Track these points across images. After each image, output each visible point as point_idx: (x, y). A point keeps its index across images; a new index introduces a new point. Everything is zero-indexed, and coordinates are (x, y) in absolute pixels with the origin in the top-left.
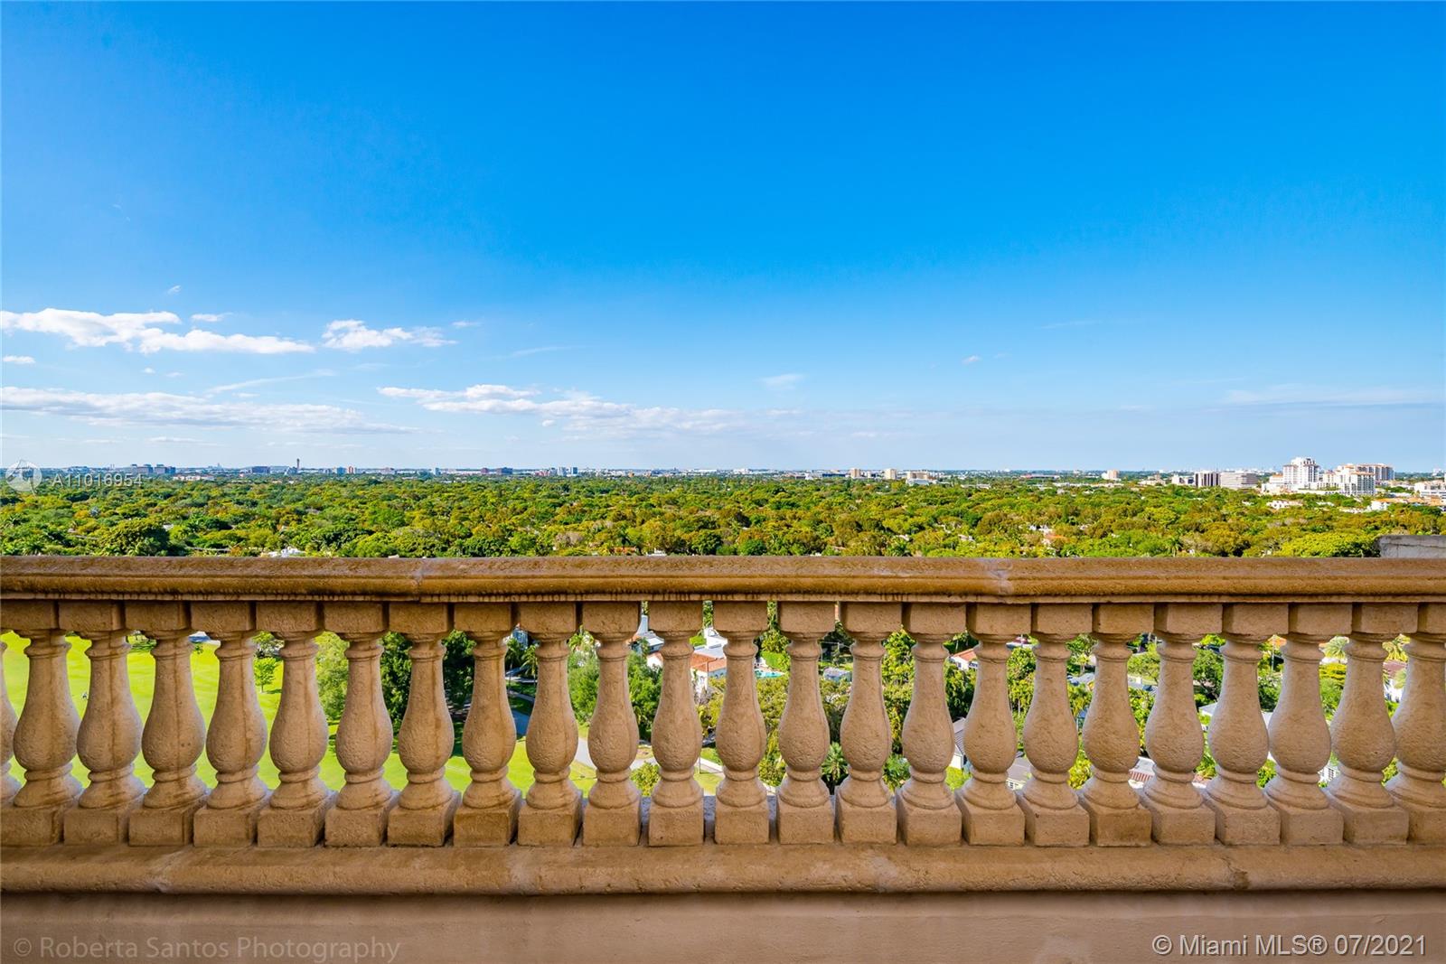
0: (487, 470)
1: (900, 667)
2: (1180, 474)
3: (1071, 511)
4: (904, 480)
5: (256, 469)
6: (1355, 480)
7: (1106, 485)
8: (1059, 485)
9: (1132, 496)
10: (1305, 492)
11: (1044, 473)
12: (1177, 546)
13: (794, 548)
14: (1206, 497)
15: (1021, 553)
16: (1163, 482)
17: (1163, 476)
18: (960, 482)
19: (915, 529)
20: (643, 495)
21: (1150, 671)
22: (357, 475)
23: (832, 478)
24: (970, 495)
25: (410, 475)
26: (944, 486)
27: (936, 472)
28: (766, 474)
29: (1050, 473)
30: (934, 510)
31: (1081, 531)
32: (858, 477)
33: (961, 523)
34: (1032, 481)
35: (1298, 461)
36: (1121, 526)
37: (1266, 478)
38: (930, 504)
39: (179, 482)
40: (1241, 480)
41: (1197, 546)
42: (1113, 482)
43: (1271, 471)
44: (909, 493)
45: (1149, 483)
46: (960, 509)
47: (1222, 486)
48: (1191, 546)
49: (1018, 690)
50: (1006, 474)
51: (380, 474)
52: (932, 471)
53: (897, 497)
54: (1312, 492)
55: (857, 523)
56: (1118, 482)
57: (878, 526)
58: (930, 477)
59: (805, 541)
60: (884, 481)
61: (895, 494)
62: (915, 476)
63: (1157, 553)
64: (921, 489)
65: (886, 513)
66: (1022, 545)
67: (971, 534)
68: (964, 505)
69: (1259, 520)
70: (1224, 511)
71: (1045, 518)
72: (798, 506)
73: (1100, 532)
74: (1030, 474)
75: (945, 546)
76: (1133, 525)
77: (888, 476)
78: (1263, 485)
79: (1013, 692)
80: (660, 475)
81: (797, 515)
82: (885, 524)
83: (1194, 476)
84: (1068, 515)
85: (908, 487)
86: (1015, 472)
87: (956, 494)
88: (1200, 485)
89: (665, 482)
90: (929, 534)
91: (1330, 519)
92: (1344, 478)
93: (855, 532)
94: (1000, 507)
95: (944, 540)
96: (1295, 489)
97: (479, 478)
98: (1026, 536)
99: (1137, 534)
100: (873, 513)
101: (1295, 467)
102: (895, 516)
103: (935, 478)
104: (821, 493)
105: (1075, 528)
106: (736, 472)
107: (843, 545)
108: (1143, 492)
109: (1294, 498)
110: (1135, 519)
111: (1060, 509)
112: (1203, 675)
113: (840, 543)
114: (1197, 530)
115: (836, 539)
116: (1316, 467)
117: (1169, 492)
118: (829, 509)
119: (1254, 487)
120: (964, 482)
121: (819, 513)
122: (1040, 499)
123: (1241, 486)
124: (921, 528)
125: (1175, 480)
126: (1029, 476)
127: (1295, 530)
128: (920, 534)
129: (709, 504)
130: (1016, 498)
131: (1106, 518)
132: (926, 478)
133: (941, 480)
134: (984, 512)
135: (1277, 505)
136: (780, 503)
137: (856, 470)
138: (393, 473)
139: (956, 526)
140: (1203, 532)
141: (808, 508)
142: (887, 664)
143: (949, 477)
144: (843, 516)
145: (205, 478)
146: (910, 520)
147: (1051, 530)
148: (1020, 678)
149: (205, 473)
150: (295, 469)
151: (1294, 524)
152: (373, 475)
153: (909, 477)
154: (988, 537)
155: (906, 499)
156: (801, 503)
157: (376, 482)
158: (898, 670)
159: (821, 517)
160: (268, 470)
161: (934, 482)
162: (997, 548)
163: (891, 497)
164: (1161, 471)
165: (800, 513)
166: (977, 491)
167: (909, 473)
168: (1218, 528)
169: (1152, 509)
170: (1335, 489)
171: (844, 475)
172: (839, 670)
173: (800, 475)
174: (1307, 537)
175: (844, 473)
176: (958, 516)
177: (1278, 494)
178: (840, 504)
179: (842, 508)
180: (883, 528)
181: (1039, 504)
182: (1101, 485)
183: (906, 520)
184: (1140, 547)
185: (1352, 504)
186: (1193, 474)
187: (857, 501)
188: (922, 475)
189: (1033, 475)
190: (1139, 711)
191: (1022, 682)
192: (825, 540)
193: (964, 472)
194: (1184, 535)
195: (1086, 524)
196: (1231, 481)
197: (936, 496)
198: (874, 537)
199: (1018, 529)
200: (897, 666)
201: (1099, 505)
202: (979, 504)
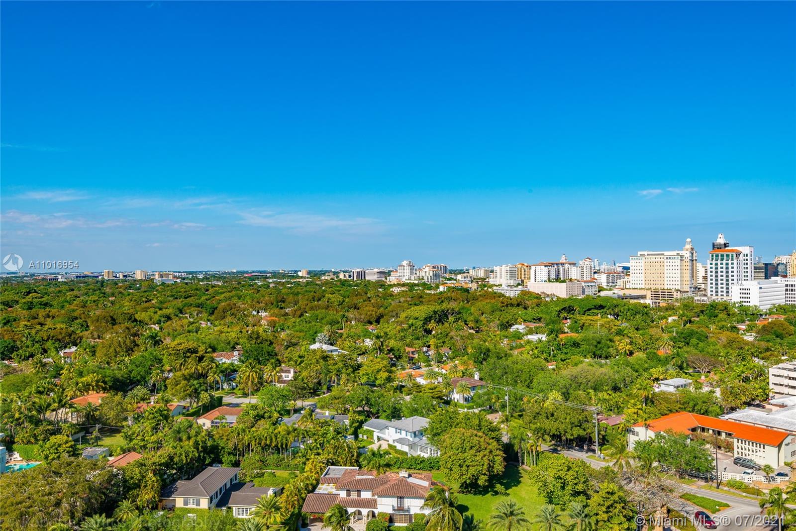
1: (155, 436)
2: (344, 272)
3: (280, 299)
4: (153, 279)
6: (431, 274)
7: (301, 280)
8: (271, 281)
9: (317, 287)
10: (408, 281)
11: (260, 272)
12: (345, 319)
13: (49, 344)
14: (359, 286)
15: (247, 332)
16: (335, 277)
17: (335, 273)
18: (199, 280)
19: (163, 319)
21: (334, 405)
23: (86, 279)
24: (207, 290)
26: (186, 284)
27: (179, 272)
29: (265, 272)
30: (179, 303)
31: (287, 313)
32: (111, 278)
33: (201, 312)
34: (252, 278)
35: (405, 263)
36: (312, 308)
37: (389, 274)
38: (176, 298)
40: (376, 275)
41: (356, 319)
42: (305, 278)
43: (391, 269)
44: (157, 290)
45: (326, 278)
46: (200, 301)
47: (367, 279)
48: (352, 318)
49: (249, 436)
50: (233, 273)
52: (176, 272)
53: (147, 293)
54: (412, 282)
55: (111, 317)
56: (308, 278)
57: (132, 319)
58: (175, 277)
59: (60, 337)
60: (135, 281)
61: (145, 292)
62: (161, 276)
63: (334, 325)
64: (168, 286)
65: (138, 308)
66: (247, 326)
67: (208, 320)
68: (203, 298)
69: (387, 300)
70: (369, 295)
71: (262, 305)
72: (51, 306)
73: (299, 313)
74: (251, 273)
75: (189, 332)
76: (319, 307)
77: (139, 276)
78: (388, 278)
79: (246, 438)
81: (51, 314)
82: (137, 316)
83: (352, 273)
84: (278, 302)
85: (157, 286)
86: (240, 272)
87: (197, 289)
88: (355, 279)
90: (175, 323)
91: (421, 297)
92: (426, 273)
93: (110, 326)
94: (230, 298)
95: (188, 326)
96: (404, 280)
98: (250, 320)
99: (321, 313)
100: (127, 308)
101: (404, 266)
102: (146, 310)
103: (178, 278)
104: (75, 293)
105: (283, 311)
107: (99, 338)
108: (323, 284)
109: (404, 285)
110: (320, 302)
111: (273, 298)
112: (364, 402)
113: (96, 336)
114: (355, 308)
115: (92, 333)
116: (414, 266)
117: (338, 283)
118: (84, 306)
119: (384, 279)
120: (202, 280)
121: (74, 311)
122: (259, 291)
123: (377, 279)
124: (169, 318)
125: (341, 276)
126: (250, 275)
127: (406, 305)
128: (169, 322)
130: (242, 291)
131: (302, 303)
132: (171, 277)
133: (184, 279)
134: (219, 303)
135: (396, 290)
136: (31, 303)
137: (108, 272)
139: (197, 315)
140: (358, 309)
141: (63, 307)
142: (143, 436)
143: (190, 276)
144: (98, 313)
146: (160, 312)
147: (267, 314)
148: (252, 427)
151: (404, 301)
153: (157, 277)
154: (222, 322)
155: (154, 295)
156: (55, 303)
158: (153, 438)
159: (75, 314)
161: (178, 281)
162: (229, 330)
163: (143, 294)
164: (333, 270)
165: (53, 311)
166: (213, 287)
167: (157, 273)
168: (366, 306)
169: (330, 295)
170: (423, 279)
171: (98, 277)
172: (97, 449)
173: (52, 276)
174: (412, 308)
176: (199, 307)
177: (396, 283)
178: (94, 301)
179: (97, 305)
180: (136, 320)
181: (257, 295)
182: (298, 280)
183: (156, 313)
184: (324, 321)
185: (430, 288)
186: (351, 271)
187: (110, 299)
188: (168, 275)
189: (253, 274)
190: (329, 435)
191: (254, 429)
192: (81, 334)
193: (202, 272)
194: (348, 311)
195: (289, 308)
196: (372, 276)
197: (180, 292)
198: (128, 328)
199: (244, 314)
200: (153, 435)
201: (298, 294)
202: (214, 297)
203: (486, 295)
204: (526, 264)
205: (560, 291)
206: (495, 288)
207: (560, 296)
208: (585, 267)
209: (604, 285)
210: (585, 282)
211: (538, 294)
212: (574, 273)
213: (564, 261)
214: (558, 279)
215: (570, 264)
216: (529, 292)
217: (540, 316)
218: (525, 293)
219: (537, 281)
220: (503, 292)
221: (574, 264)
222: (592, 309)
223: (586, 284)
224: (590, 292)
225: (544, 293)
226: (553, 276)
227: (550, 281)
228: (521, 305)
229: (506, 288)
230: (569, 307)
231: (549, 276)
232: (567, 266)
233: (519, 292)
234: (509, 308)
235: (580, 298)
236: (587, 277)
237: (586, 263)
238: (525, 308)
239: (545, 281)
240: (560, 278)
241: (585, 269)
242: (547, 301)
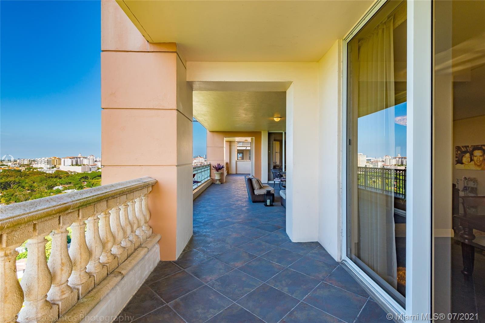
203: (34, 173)
204: (57, 158)
205: (78, 170)
206: (38, 169)
207: (79, 172)
208: (90, 159)
209: (100, 167)
210: (91, 166)
211: (66, 172)
212: (85, 162)
213: (80, 156)
214: (77, 164)
215: (83, 158)
216: (61, 171)
217: (70, 181)
218: (58, 172)
219: (65, 165)
220: (44, 171)
221: (86, 158)
222: (97, 177)
223: (92, 167)
224: (93, 170)
225: (69, 171)
226: (74, 163)
227: (72, 165)
228: (58, 177)
229: (47, 169)
230: (86, 176)
231: (72, 163)
232: (81, 159)
233: (55, 171)
234: (50, 179)
235: (89, 172)
236: (91, 163)
237: (91, 157)
238: (60, 178)
239: (70, 165)
240: (78, 164)
241: (90, 160)
242: (72, 175)
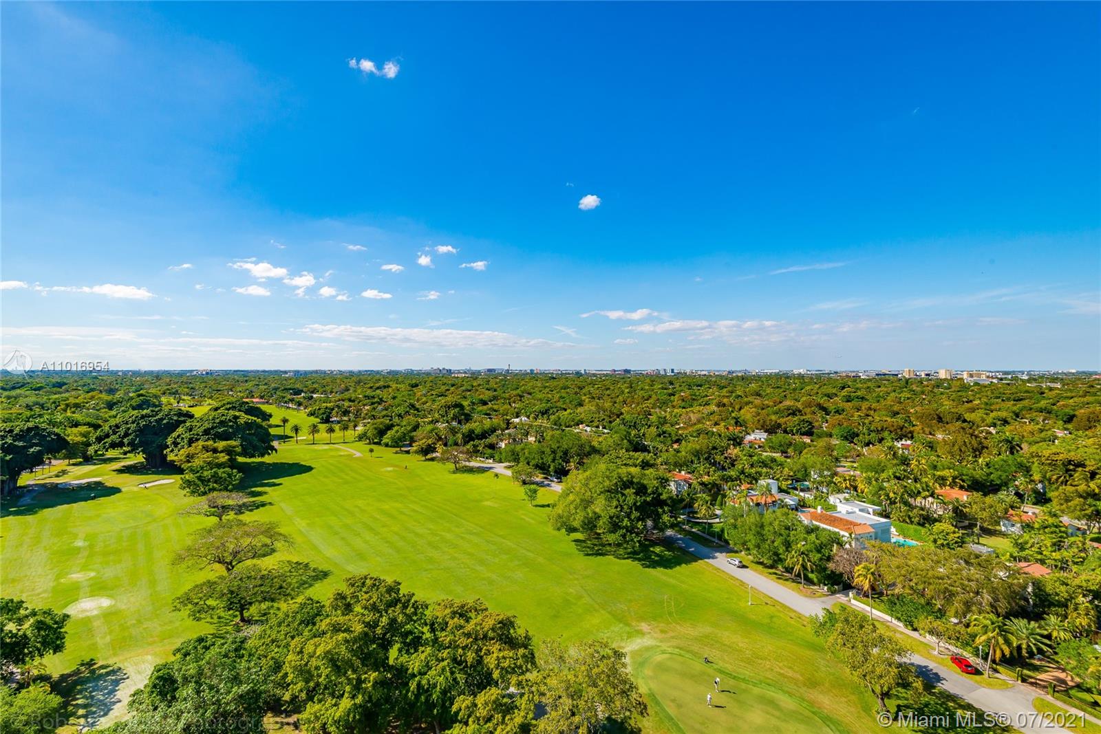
0: (615, 371)
4: (962, 379)
5: (489, 370)
18: (1024, 381)
20: (729, 389)
22: (541, 374)
23: (887, 376)
25: (569, 374)
26: (1008, 384)
27: (991, 372)
28: (823, 374)
32: (912, 376)
38: (1004, 401)
39: (455, 377)
51: (553, 373)
52: (998, 372)
53: (963, 393)
55: (937, 415)
57: (960, 418)
58: (988, 377)
60: (941, 380)
61: (959, 391)
62: (971, 376)
64: (983, 387)
65: (962, 408)
68: (1044, 402)
72: (868, 400)
77: (942, 375)
80: (734, 375)
81: (872, 407)
82: (965, 417)
85: (969, 386)
86: (1084, 372)
87: (1027, 392)
89: (743, 379)
93: (939, 424)
94: (1086, 404)
95: (1039, 433)
97: (611, 376)
103: (992, 377)
104: (884, 389)
106: (796, 372)
107: (931, 434)
113: (927, 432)
120: (1029, 381)
124: (1005, 422)
129: (785, 396)
132: (984, 377)
133: (1001, 379)
136: (850, 396)
137: (909, 370)
138: (560, 372)
143: (1010, 377)
145: (467, 375)
146: (992, 414)
149: (465, 373)
150: (508, 370)
152: (550, 373)
153: (965, 376)
155: (972, 395)
156: (869, 398)
157: (554, 378)
159: (895, 409)
160: (494, 370)
161: (995, 381)
163: (958, 394)
165: (873, 405)
166: (1048, 389)
167: (965, 373)
171: (897, 375)
172: (980, 547)
173: (854, 374)
175: (896, 373)
176: (1042, 412)
178: (907, 398)
179: (912, 402)
180: (965, 420)
183: (985, 414)
188: (979, 375)
193: (1023, 372)
197: (1004, 394)
